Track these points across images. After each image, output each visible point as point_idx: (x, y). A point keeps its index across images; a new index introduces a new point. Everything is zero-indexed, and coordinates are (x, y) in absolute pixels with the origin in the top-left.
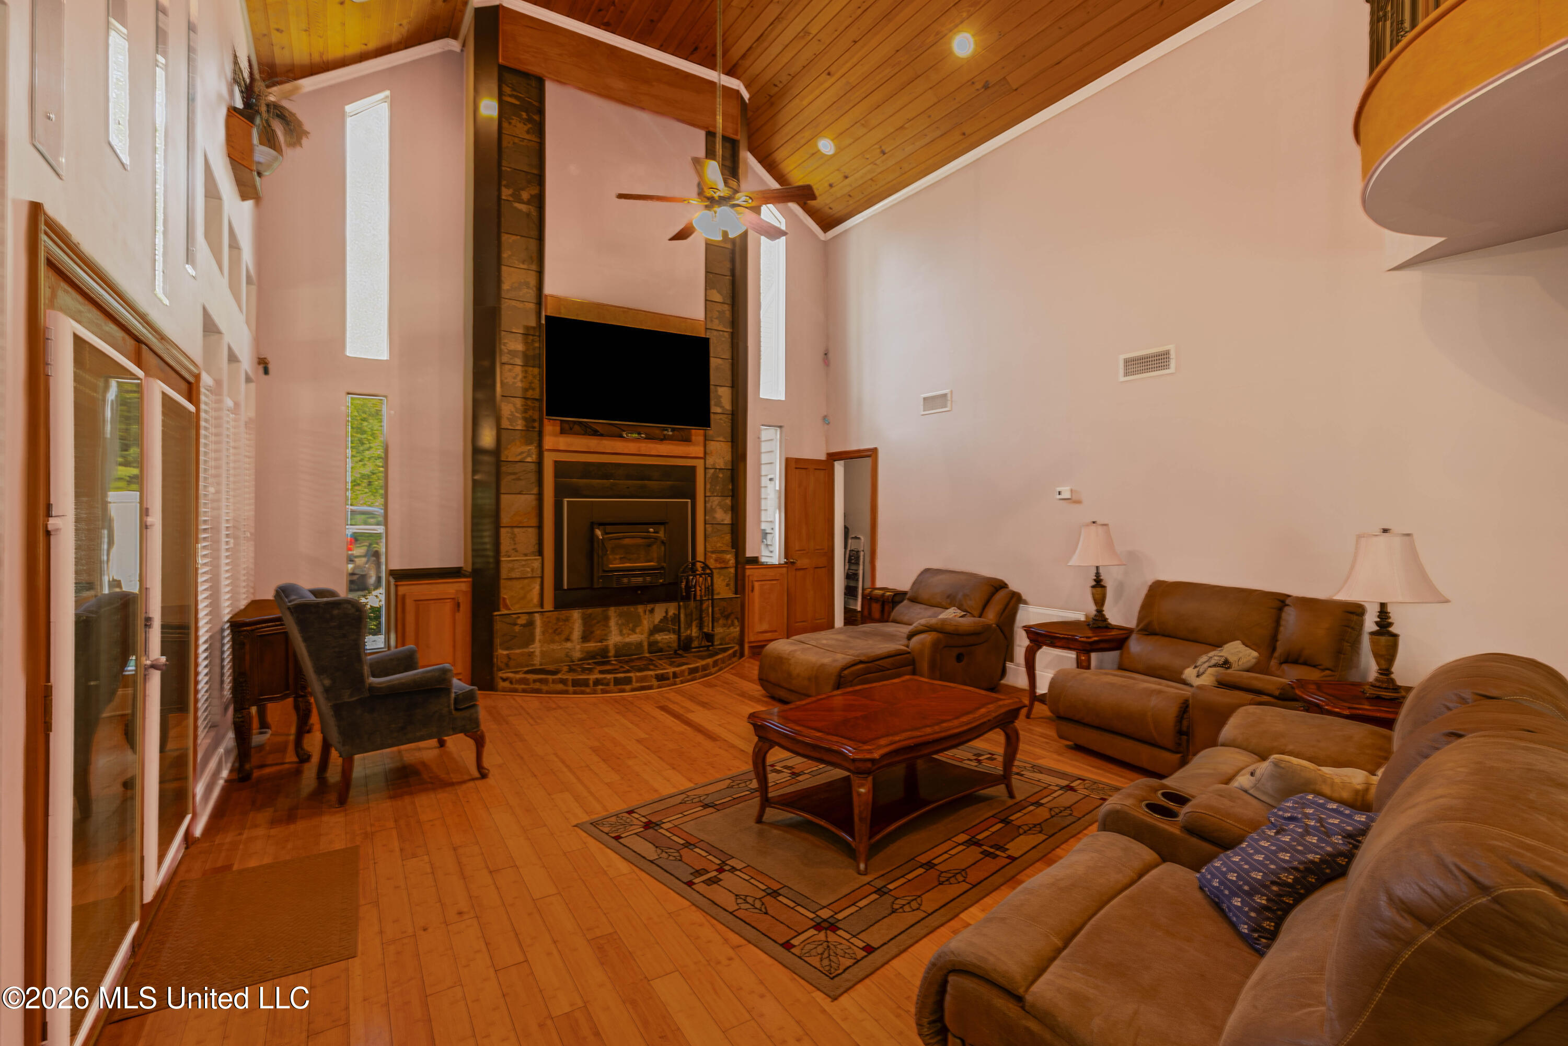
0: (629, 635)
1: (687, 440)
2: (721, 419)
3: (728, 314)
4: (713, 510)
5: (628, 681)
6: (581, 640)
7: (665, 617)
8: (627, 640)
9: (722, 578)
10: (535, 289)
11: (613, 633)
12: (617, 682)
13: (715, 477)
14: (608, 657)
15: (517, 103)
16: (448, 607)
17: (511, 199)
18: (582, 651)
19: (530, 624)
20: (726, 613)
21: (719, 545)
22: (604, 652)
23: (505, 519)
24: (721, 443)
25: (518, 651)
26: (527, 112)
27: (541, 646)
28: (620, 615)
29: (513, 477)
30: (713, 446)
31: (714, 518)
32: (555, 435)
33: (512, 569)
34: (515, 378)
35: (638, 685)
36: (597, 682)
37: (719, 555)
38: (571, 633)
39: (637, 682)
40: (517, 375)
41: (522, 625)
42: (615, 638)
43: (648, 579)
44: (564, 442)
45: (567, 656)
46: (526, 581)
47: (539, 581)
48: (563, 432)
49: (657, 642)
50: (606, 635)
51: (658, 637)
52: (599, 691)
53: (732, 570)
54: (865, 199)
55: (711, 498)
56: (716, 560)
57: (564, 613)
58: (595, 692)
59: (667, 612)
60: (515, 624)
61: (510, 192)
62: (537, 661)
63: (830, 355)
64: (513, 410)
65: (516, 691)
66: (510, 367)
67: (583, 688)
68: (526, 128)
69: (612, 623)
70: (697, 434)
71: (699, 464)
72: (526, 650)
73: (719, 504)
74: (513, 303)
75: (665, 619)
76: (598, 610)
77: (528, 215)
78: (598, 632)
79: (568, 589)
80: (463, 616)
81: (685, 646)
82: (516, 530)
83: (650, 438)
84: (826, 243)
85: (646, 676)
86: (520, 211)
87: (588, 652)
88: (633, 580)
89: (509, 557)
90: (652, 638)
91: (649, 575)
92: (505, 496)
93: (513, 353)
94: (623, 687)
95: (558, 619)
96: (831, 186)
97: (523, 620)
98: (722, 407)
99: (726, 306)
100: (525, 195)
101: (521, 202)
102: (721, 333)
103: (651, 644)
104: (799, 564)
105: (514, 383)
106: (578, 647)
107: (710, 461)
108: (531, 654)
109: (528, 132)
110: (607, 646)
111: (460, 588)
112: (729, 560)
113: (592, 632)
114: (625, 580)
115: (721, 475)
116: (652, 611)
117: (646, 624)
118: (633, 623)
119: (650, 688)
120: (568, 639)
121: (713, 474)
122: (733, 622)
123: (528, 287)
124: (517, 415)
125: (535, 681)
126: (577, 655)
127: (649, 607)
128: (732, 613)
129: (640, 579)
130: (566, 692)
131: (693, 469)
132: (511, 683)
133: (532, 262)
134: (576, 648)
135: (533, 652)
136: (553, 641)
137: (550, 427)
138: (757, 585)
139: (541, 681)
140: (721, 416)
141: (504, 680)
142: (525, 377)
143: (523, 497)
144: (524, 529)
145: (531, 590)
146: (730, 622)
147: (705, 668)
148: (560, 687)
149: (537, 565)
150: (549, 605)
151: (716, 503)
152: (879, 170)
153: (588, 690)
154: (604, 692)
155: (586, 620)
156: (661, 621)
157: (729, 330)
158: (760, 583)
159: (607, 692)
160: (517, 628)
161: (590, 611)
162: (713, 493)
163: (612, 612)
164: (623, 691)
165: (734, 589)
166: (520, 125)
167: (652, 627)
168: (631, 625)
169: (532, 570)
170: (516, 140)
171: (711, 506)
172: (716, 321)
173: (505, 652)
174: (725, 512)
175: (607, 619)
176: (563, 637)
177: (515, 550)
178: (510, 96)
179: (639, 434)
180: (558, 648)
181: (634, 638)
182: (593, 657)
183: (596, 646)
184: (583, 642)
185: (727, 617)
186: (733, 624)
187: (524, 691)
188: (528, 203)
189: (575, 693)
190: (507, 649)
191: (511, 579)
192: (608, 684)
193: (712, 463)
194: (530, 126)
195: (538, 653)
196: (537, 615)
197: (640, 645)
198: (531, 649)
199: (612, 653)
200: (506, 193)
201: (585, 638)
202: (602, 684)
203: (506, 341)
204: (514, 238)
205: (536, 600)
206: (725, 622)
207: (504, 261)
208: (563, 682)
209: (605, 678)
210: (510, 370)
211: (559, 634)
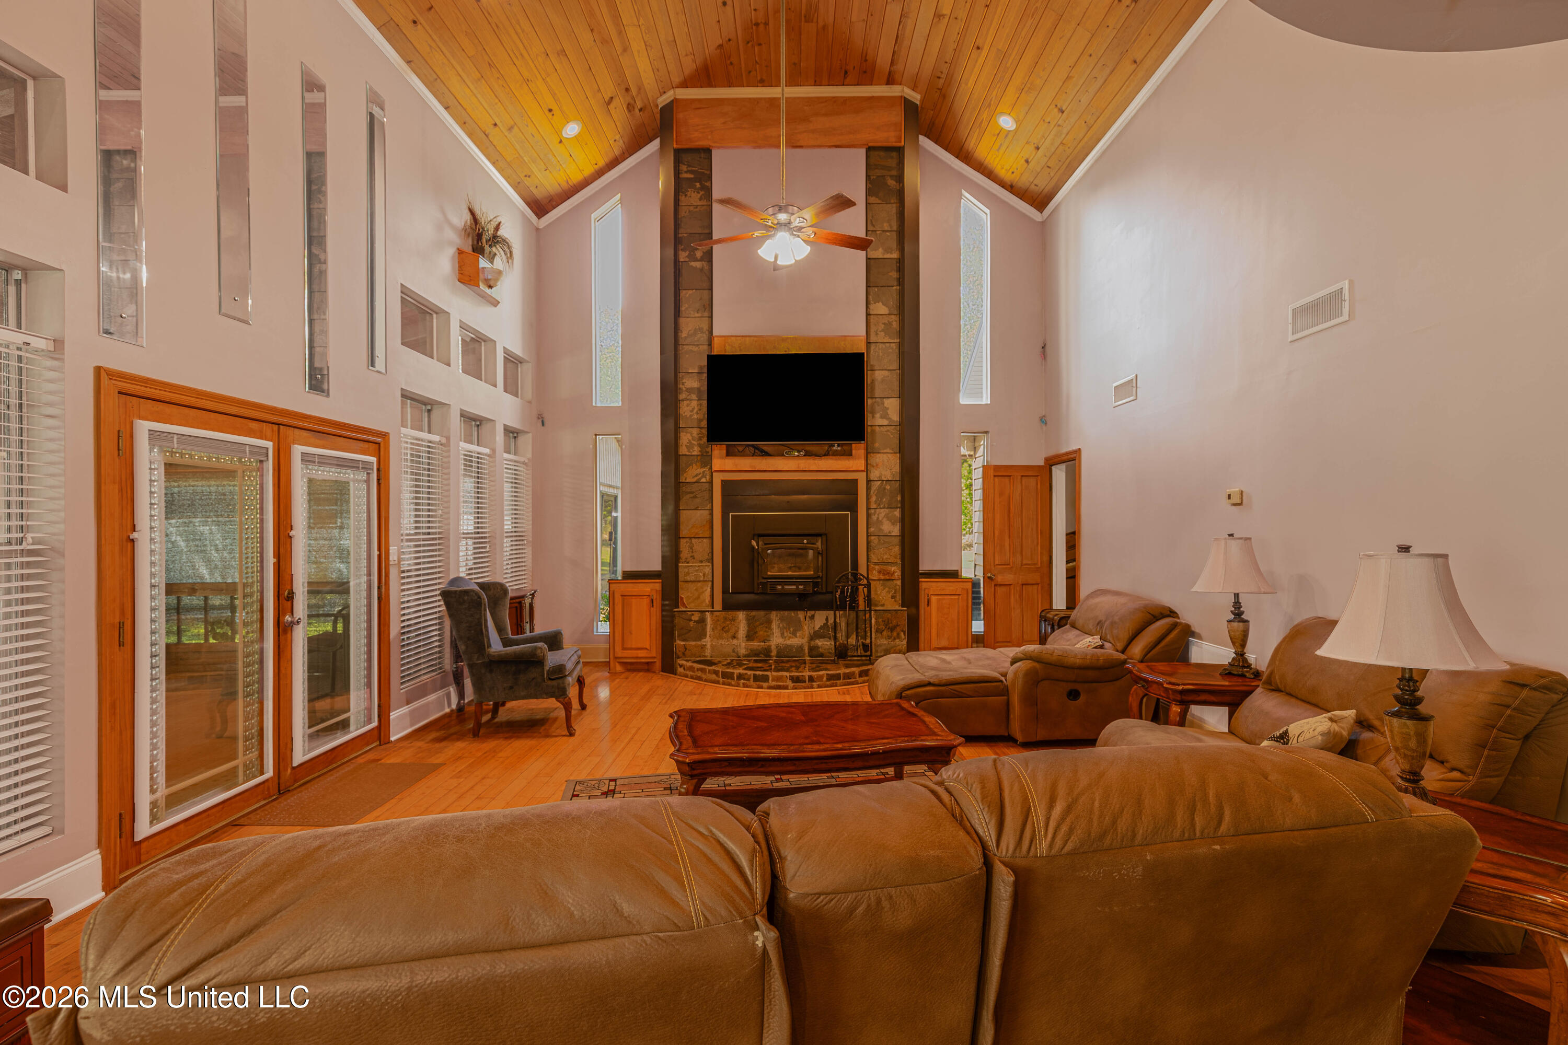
0: (790, 638)
1: (849, 454)
2: (888, 431)
3: (895, 325)
4: (879, 522)
5: (766, 679)
6: (745, 639)
7: (826, 624)
8: (788, 642)
9: (887, 589)
10: (707, 333)
11: (775, 635)
12: (756, 678)
13: (881, 490)
14: (770, 656)
15: (692, 176)
16: (645, 602)
17: (687, 260)
18: (746, 649)
19: (702, 621)
20: (891, 625)
21: (886, 556)
22: (767, 652)
23: (684, 532)
24: (889, 455)
25: (693, 643)
26: (700, 182)
27: (711, 641)
28: (782, 619)
29: (692, 495)
30: (878, 459)
31: (881, 530)
32: (721, 458)
33: (688, 573)
34: (692, 411)
35: (774, 683)
36: (740, 677)
37: (882, 567)
38: (737, 631)
39: (773, 680)
40: (693, 409)
41: (695, 621)
42: (777, 640)
43: (801, 587)
44: (730, 463)
45: (734, 651)
46: (699, 584)
47: (710, 584)
48: (729, 454)
49: (818, 647)
50: (768, 636)
51: (819, 642)
52: (741, 685)
53: (899, 583)
54: (1065, 166)
55: (878, 510)
56: (879, 572)
57: (730, 614)
58: (738, 686)
59: (827, 619)
60: (691, 620)
61: (687, 254)
62: (708, 653)
63: (1047, 347)
64: (690, 438)
65: (686, 676)
66: (688, 402)
67: (729, 681)
68: (699, 196)
69: (774, 626)
70: (859, 449)
71: (862, 478)
72: (699, 643)
73: (887, 516)
74: (690, 348)
75: (825, 626)
76: (762, 613)
77: (702, 270)
78: (761, 633)
79: (732, 593)
80: (656, 612)
81: (842, 653)
82: (693, 540)
83: (808, 454)
84: (1043, 223)
85: (782, 676)
86: (696, 268)
87: (751, 650)
88: (786, 587)
89: (688, 563)
90: (812, 643)
91: (801, 583)
92: (685, 511)
93: (690, 391)
94: (761, 683)
95: (725, 619)
96: (1027, 161)
97: (696, 617)
98: (889, 419)
99: (893, 317)
100: (699, 254)
101: (696, 260)
102: (888, 345)
103: (811, 649)
104: (1000, 579)
105: (691, 416)
106: (743, 645)
107: (874, 474)
108: (703, 647)
109: (701, 199)
110: (770, 646)
111: (653, 587)
112: (894, 573)
113: (756, 633)
114: (779, 587)
115: (888, 487)
116: (812, 617)
117: (807, 629)
118: (794, 627)
119: (786, 688)
120: (734, 637)
121: (880, 486)
122: (898, 634)
123: (702, 332)
124: (695, 442)
125: (698, 670)
126: (743, 651)
127: (810, 613)
128: (898, 625)
129: (794, 587)
130: (717, 682)
131: (855, 481)
132: (684, 669)
133: (705, 309)
134: (742, 646)
135: (705, 646)
136: (721, 638)
137: (718, 450)
138: (934, 599)
139: (702, 670)
140: (888, 428)
141: (681, 666)
142: (700, 410)
143: (699, 513)
144: (700, 540)
145: (703, 592)
146: (895, 634)
147: (848, 676)
148: (714, 677)
149: (708, 570)
150: (718, 606)
151: (883, 515)
152: (1065, 131)
153: (733, 683)
154: (745, 686)
155: (750, 622)
156: (821, 628)
157: (896, 341)
158: (936, 597)
159: (747, 687)
160: (692, 624)
161: (754, 613)
162: (879, 505)
163: (774, 615)
164: (761, 687)
165: (900, 602)
166: (694, 195)
167: (812, 632)
168: (791, 629)
169: (704, 575)
170: (692, 208)
171: (878, 518)
172: (883, 334)
173: (683, 643)
174: (893, 524)
175: (769, 622)
176: (730, 634)
177: (693, 557)
178: (686, 172)
179: (799, 452)
180: (726, 644)
181: (795, 641)
182: (757, 655)
183: (759, 646)
184: (747, 640)
185: (892, 629)
186: (898, 637)
187: (692, 677)
188: (701, 260)
189: (724, 684)
190: (684, 640)
191: (687, 582)
192: (748, 680)
193: (878, 475)
194: (702, 193)
195: (708, 646)
196: (707, 613)
197: (801, 647)
198: (703, 642)
199: (774, 653)
200: (683, 256)
201: (750, 637)
202: (744, 679)
203: (684, 381)
204: (690, 292)
205: (708, 601)
206: (889, 633)
207: (683, 314)
208: (716, 673)
209: (746, 674)
210: (688, 405)
211: (727, 631)
